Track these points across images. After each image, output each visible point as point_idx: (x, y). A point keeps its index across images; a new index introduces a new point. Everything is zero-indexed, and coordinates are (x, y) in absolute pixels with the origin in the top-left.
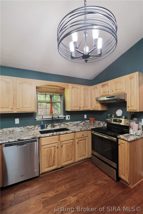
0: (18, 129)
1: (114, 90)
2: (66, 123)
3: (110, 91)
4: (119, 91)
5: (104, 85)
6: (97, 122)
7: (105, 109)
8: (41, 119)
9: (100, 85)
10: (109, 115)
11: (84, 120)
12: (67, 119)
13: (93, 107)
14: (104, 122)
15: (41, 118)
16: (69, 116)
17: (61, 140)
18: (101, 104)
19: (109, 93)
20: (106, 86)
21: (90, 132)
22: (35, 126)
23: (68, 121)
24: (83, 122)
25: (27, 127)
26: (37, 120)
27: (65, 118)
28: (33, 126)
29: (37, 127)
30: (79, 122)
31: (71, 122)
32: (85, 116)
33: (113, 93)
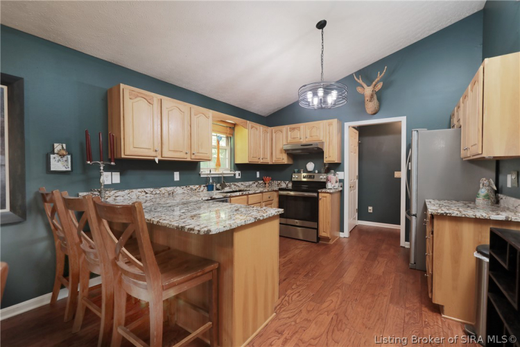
0: (179, 190)
1: (308, 137)
2: (236, 183)
3: (302, 137)
4: (315, 138)
5: (294, 129)
6: (276, 182)
7: (291, 162)
8: (208, 174)
9: (288, 127)
10: (296, 170)
11: (256, 180)
12: (237, 177)
13: (274, 159)
14: (287, 182)
15: (209, 172)
16: (240, 172)
17: (250, 203)
18: (287, 154)
19: (301, 140)
20: (296, 131)
21: (275, 194)
22: (200, 186)
23: (238, 180)
24: (256, 183)
25: (191, 186)
26: (202, 176)
27: (235, 175)
28: (197, 186)
29: (202, 188)
30: (251, 183)
31: (242, 183)
32: (258, 175)
33: (307, 140)
